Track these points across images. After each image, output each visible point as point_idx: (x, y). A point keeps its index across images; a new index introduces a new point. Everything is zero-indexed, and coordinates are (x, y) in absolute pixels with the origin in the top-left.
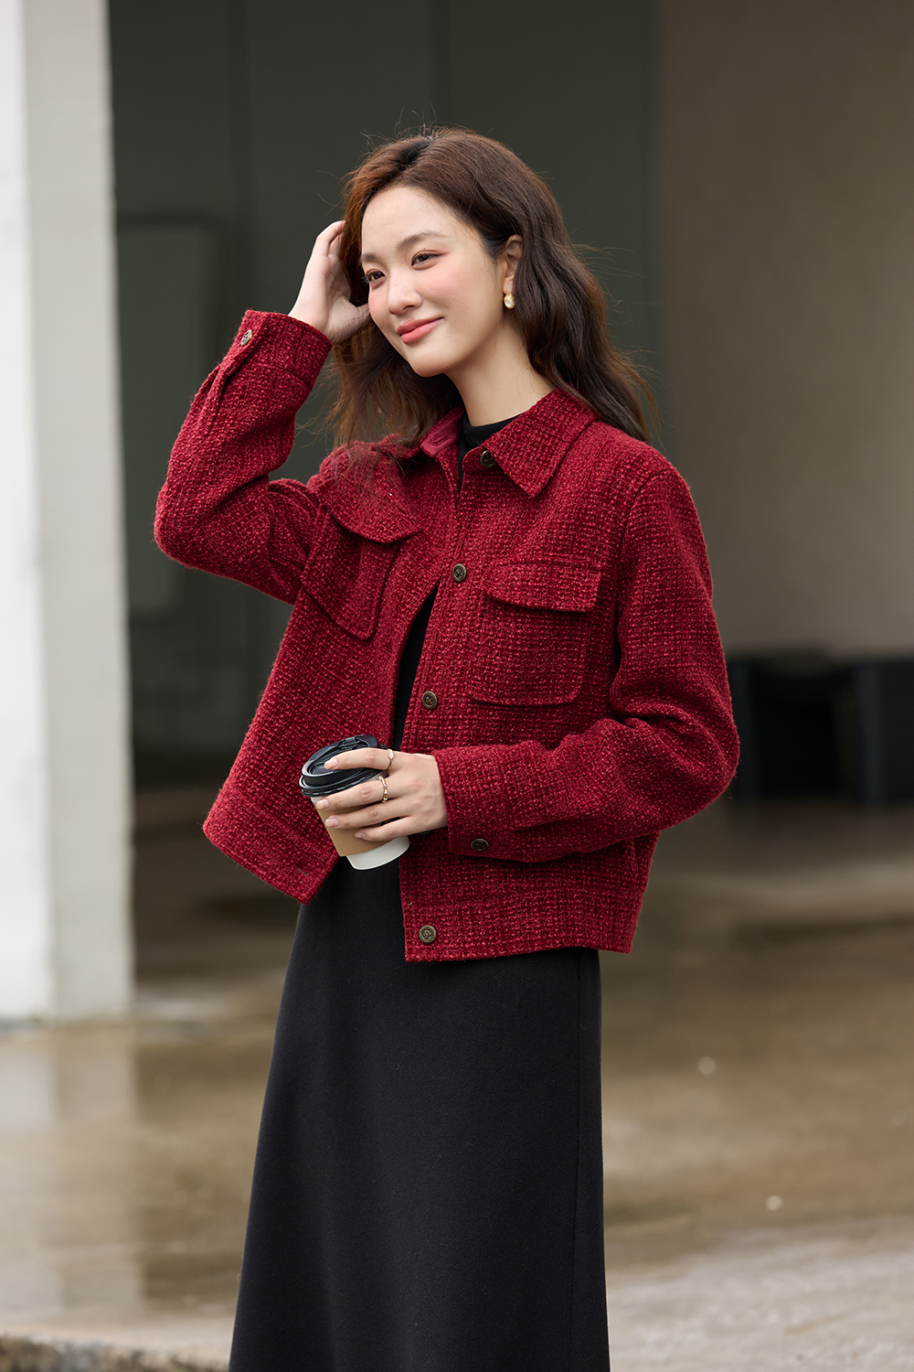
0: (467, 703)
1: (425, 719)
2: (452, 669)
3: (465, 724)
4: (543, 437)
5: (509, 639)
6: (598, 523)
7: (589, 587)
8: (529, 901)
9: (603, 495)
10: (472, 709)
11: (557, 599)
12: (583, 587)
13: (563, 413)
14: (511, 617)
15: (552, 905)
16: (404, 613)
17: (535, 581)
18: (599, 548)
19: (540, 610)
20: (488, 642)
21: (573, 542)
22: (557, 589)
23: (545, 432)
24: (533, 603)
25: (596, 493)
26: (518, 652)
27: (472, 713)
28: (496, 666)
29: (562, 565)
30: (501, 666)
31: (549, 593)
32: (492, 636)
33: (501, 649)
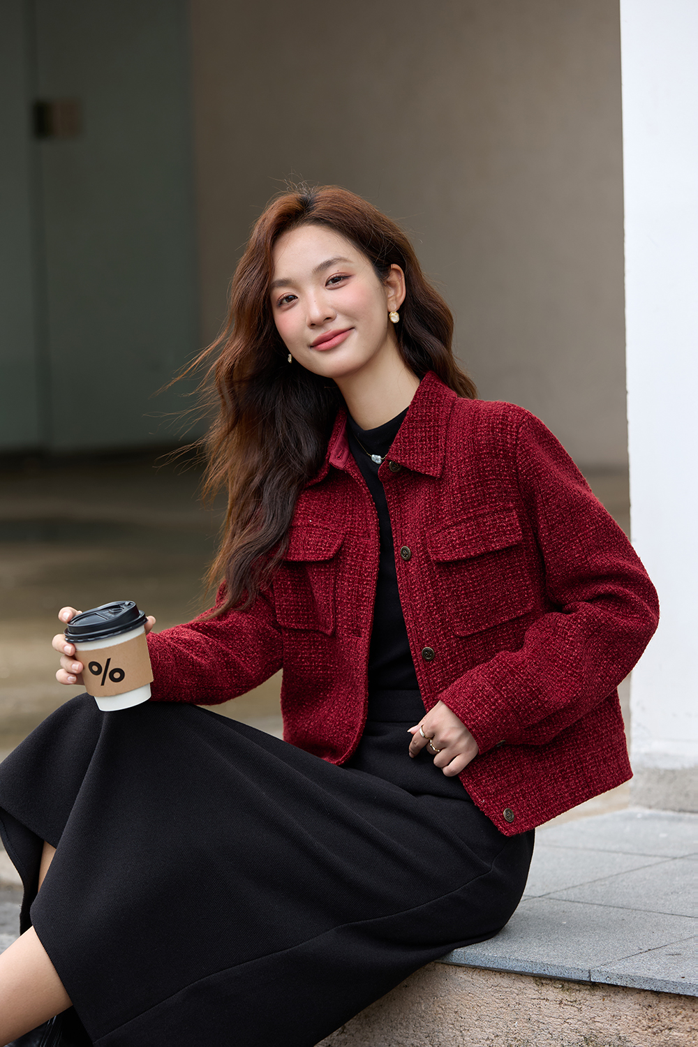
0: (457, 642)
1: (430, 669)
2: (433, 623)
3: (463, 657)
4: (425, 431)
5: (468, 584)
6: (497, 475)
7: (511, 525)
8: (554, 774)
9: (491, 453)
10: (462, 644)
11: (491, 542)
12: (507, 526)
13: (432, 406)
14: (463, 568)
15: (571, 772)
16: (365, 601)
17: (469, 535)
18: (505, 492)
19: (482, 556)
20: (453, 593)
21: (484, 495)
22: (488, 535)
23: (425, 427)
24: (475, 553)
25: (485, 453)
26: (478, 590)
27: (464, 648)
28: (466, 606)
29: (483, 516)
30: (470, 605)
31: (484, 540)
32: (454, 587)
33: (466, 593)
